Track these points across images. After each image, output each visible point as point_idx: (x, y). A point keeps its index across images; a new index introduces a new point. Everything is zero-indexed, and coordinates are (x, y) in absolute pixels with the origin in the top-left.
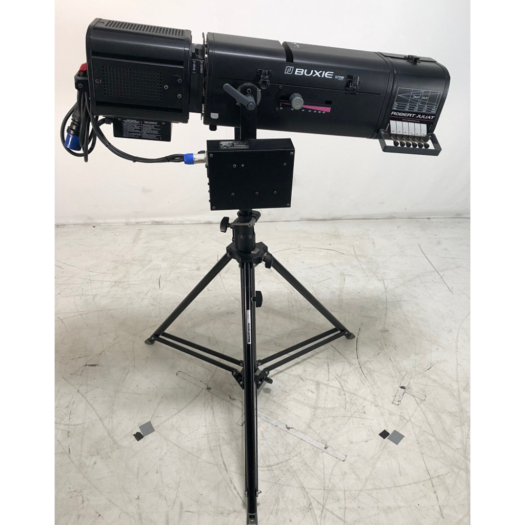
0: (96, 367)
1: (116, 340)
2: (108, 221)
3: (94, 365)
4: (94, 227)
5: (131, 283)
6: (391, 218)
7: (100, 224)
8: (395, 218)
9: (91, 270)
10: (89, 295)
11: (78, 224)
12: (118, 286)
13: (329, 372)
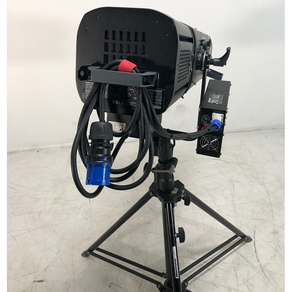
0: (43, 282)
1: (58, 255)
2: (48, 146)
3: (41, 281)
4: (38, 152)
5: (67, 199)
6: (259, 129)
7: (42, 149)
8: (261, 129)
9: (36, 189)
10: (35, 212)
11: (26, 151)
12: (58, 203)
13: (237, 277)
